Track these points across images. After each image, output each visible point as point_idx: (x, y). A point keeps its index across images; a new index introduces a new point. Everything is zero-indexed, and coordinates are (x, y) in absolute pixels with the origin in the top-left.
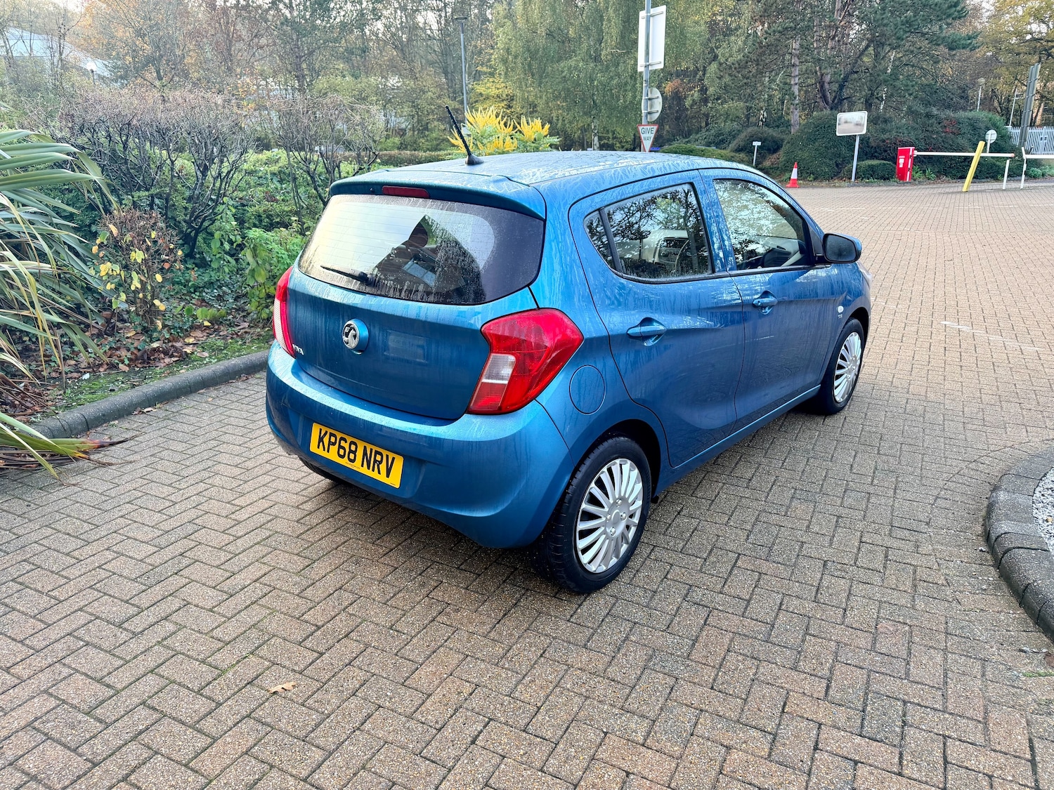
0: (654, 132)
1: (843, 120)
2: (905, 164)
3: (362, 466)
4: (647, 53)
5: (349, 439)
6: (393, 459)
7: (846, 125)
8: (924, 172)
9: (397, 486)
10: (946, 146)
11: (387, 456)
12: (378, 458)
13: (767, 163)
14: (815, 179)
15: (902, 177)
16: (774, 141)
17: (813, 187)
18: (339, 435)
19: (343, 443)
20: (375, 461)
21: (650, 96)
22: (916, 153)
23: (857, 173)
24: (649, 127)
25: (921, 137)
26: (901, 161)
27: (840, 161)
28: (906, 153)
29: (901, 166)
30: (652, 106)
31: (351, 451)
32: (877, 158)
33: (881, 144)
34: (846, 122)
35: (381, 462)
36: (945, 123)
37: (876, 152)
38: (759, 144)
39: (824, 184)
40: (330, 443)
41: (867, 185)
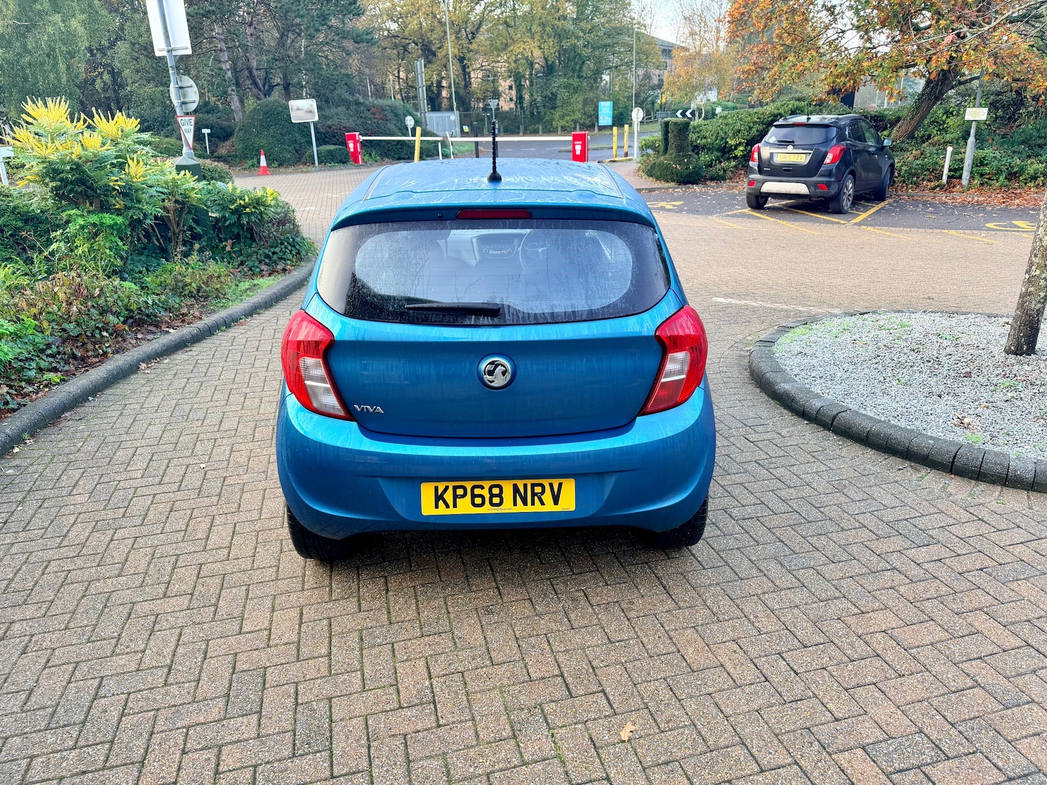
0: (193, 123)
1: (294, 108)
2: (355, 148)
3: (515, 504)
4: (167, 37)
5: (487, 484)
6: (560, 485)
7: (299, 112)
8: (370, 155)
9: (572, 508)
10: (381, 130)
11: (551, 485)
12: (538, 490)
13: (222, 151)
14: (280, 165)
15: (356, 161)
16: (221, 128)
17: (280, 173)
18: (469, 485)
19: (477, 491)
20: (534, 494)
21: (180, 84)
22: (362, 138)
23: (319, 158)
24: (187, 118)
25: (359, 123)
26: (351, 145)
27: (297, 147)
28: (353, 137)
29: (352, 150)
30: (185, 95)
31: (492, 496)
32: (329, 143)
33: (329, 130)
34: (298, 109)
35: (543, 492)
36: (373, 110)
37: (326, 137)
38: (209, 131)
39: (291, 169)
40: (455, 497)
41: (331, 169)
